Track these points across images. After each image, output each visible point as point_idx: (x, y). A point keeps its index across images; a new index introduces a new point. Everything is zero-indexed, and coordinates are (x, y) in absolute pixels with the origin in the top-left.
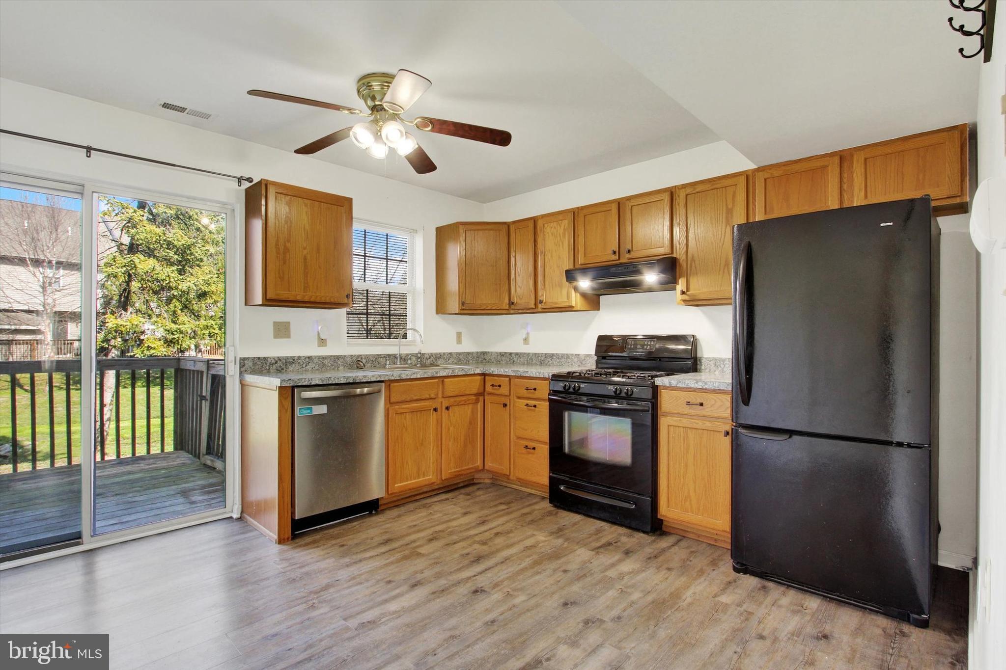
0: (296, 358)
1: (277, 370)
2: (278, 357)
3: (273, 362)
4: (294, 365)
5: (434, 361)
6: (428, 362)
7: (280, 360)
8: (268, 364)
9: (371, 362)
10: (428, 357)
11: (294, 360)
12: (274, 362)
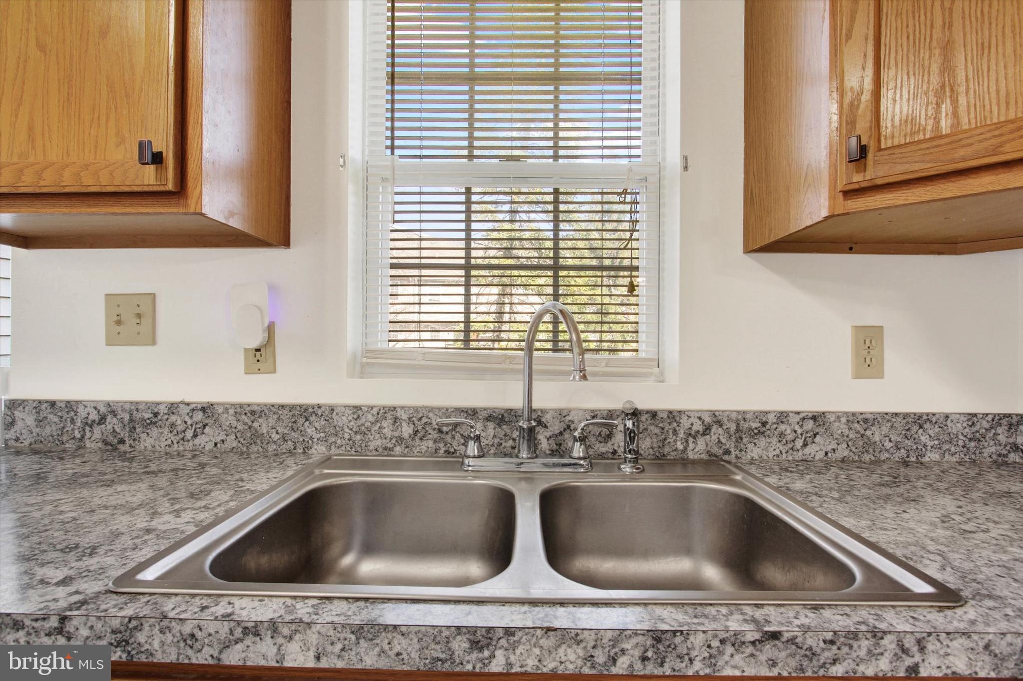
0: (163, 409)
1: (106, 443)
2: (108, 404)
3: (91, 417)
4: (154, 432)
5: (730, 445)
6: (698, 449)
7: (114, 413)
8: (79, 424)
9: (435, 435)
10: (698, 427)
11: (156, 415)
12: (97, 418)
